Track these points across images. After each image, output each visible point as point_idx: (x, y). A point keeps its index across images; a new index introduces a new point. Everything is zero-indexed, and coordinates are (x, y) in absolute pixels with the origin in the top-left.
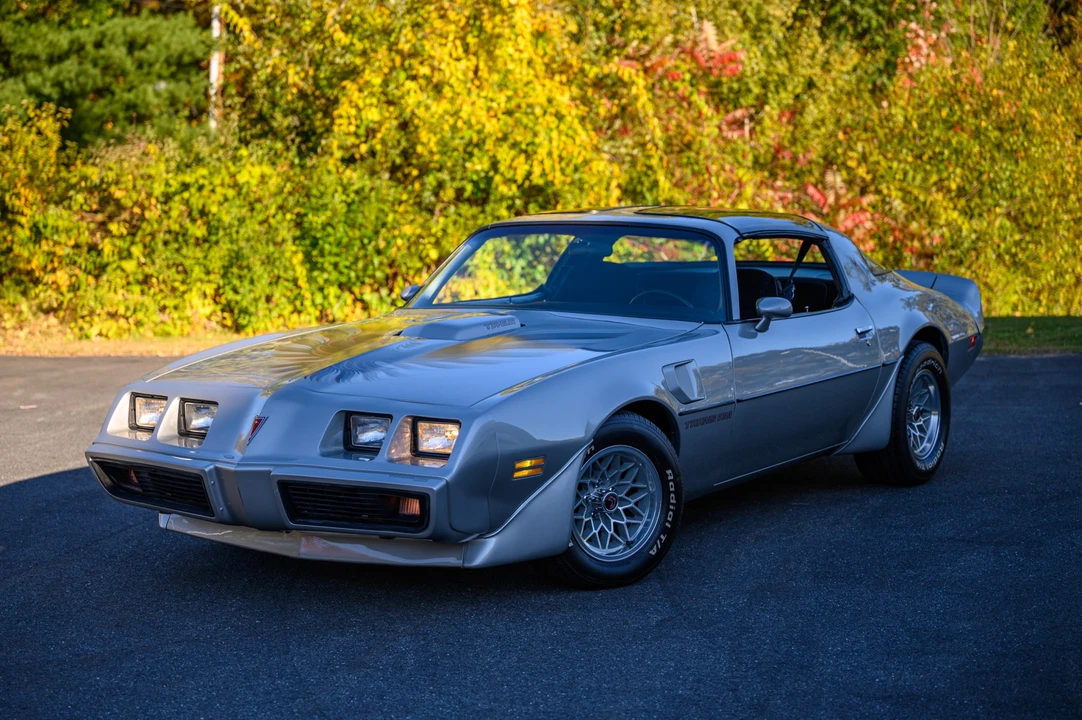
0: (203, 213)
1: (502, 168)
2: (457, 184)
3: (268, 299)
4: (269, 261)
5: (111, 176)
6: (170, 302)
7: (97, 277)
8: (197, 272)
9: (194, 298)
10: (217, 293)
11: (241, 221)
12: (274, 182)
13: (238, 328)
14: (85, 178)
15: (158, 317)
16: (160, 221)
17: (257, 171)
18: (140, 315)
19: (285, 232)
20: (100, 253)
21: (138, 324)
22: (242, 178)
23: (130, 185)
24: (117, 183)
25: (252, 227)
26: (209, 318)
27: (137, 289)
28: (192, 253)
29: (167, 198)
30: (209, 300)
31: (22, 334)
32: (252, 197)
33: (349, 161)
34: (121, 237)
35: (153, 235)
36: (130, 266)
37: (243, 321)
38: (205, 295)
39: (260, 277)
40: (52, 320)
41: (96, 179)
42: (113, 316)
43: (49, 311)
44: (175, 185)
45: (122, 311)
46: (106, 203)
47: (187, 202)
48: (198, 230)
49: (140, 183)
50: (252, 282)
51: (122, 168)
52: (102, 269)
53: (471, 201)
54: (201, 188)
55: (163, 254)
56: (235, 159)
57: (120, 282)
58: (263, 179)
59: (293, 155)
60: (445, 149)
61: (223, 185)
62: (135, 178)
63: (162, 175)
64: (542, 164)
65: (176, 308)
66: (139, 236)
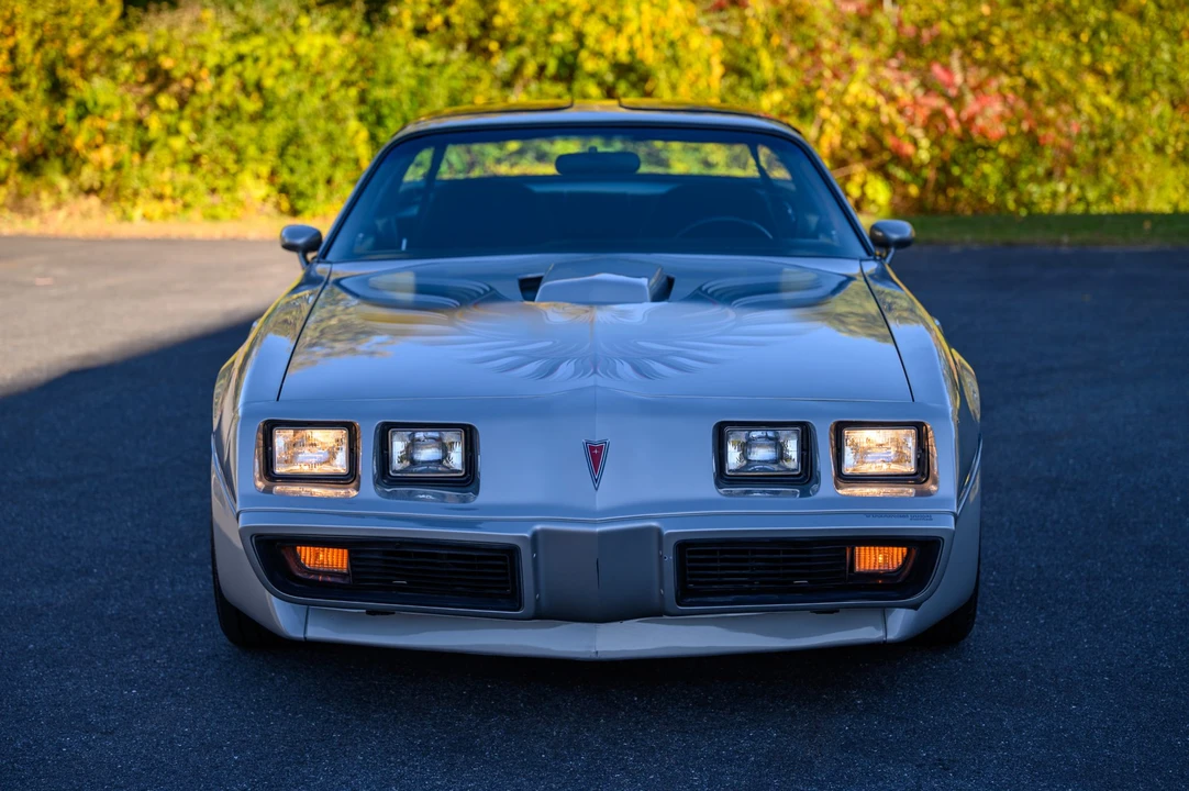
0: (259, 87)
1: (590, 42)
2: (540, 59)
3: (329, 181)
4: (329, 139)
5: (160, 45)
6: (222, 183)
7: (143, 155)
8: (252, 151)
9: (246, 179)
10: (273, 173)
11: (300, 95)
12: (337, 55)
13: (295, 212)
14: (133, 46)
15: (208, 199)
16: (211, 94)
17: (318, 41)
18: (189, 197)
19: (350, 111)
20: (147, 128)
21: (186, 206)
22: (302, 49)
23: (180, 55)
24: (166, 51)
25: (313, 102)
26: (264, 200)
27: (185, 168)
28: (245, 131)
29: (220, 71)
30: (263, 182)
31: (62, 214)
32: (313, 70)
33: (421, 32)
34: (170, 112)
35: (203, 109)
36: (178, 143)
37: (300, 204)
38: (258, 177)
39: (320, 158)
40: (94, 201)
41: (144, 48)
42: (160, 197)
43: (90, 191)
44: (230, 56)
45: (168, 191)
46: (159, 78)
47: (240, 75)
48: (251, 105)
49: (191, 54)
50: (310, 162)
51: (171, 36)
52: (145, 147)
53: (556, 78)
54: (256, 60)
55: (214, 132)
56: (296, 29)
57: (166, 158)
58: (326, 51)
59: (356, 23)
60: (526, 22)
61: (280, 55)
62: (186, 48)
63: (217, 48)
64: (630, 39)
65: (228, 189)
66: (188, 111)
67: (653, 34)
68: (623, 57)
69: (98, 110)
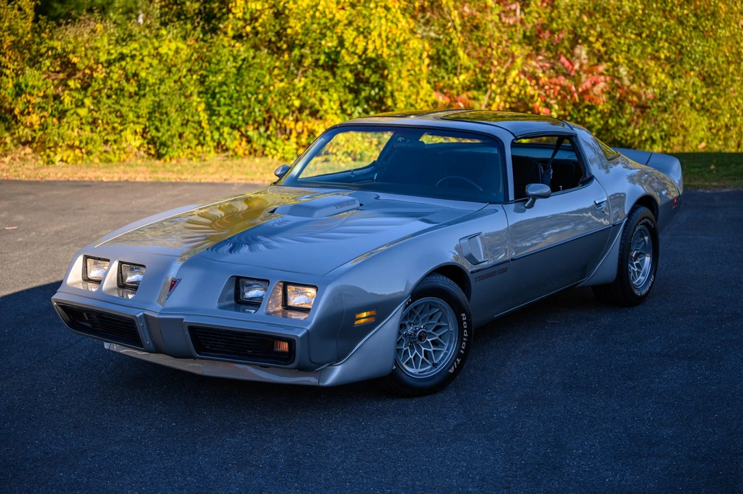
0: (135, 75)
1: (347, 44)
2: (315, 57)
3: (181, 136)
4: (181, 109)
5: (70, 47)
6: (111, 138)
7: (59, 119)
8: (131, 116)
9: (128, 134)
10: (145, 131)
11: (162, 81)
12: (185, 52)
13: (159, 156)
14: (51, 49)
15: (102, 148)
17: (173, 46)
18: (90, 147)
19: (193, 89)
20: (61, 102)
21: (89, 153)
22: (163, 50)
23: (83, 55)
24: (74, 52)
25: (169, 84)
26: (139, 149)
27: (88, 128)
28: (125, 101)
29: (109, 64)
30: (138, 136)
31: (7, 160)
32: (170, 63)
33: (238, 37)
34: (77, 89)
36: (83, 112)
37: (163, 151)
38: (136, 133)
39: (175, 121)
40: (28, 150)
41: (59, 50)
42: (71, 147)
43: (26, 143)
44: (115, 55)
45: (77, 143)
46: (68, 68)
47: (124, 68)
48: (131, 88)
49: (90, 52)
50: (169, 123)
51: (77, 42)
52: (62, 114)
53: (323, 67)
54: (133, 57)
55: (106, 104)
56: (158, 37)
57: (76, 123)
58: (177, 51)
59: (198, 33)
60: (307, 31)
61: (149, 55)
62: (86, 49)
63: (105, 47)
64: (374, 42)
65: (115, 141)
66: (90, 91)
67: (387, 38)
68: (370, 54)
69: (29, 90)
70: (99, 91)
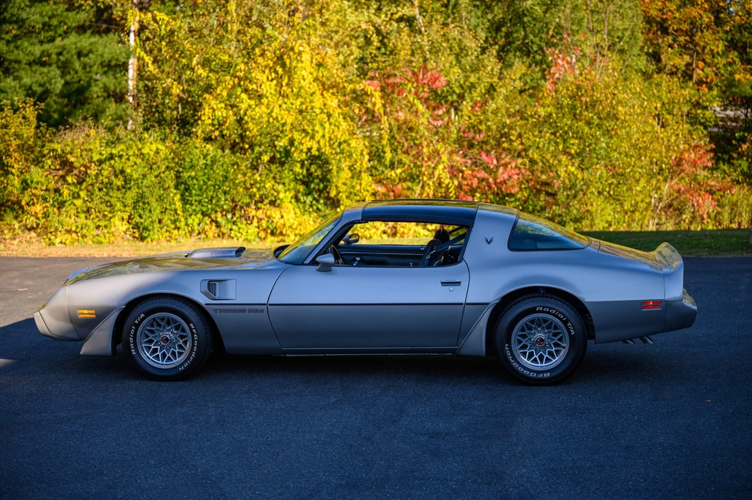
0: (122, 172)
1: (296, 144)
2: (270, 154)
3: (160, 221)
4: (160, 199)
5: (68, 149)
6: (102, 223)
7: (59, 209)
9: (116, 221)
10: (130, 218)
11: (144, 176)
12: (163, 153)
13: (142, 239)
14: (53, 150)
15: (95, 232)
16: (97, 177)
17: (154, 147)
18: (84, 231)
19: (170, 182)
20: (61, 195)
21: (84, 236)
22: (145, 151)
23: (79, 155)
24: (71, 153)
25: (151, 179)
26: (125, 233)
27: (83, 216)
28: (115, 194)
29: (101, 162)
30: (125, 222)
31: (15, 242)
32: (151, 161)
33: (208, 139)
34: (73, 184)
36: (78, 202)
37: (145, 234)
38: (123, 219)
39: (155, 209)
40: (33, 234)
41: (59, 151)
42: (69, 232)
43: (31, 229)
44: (105, 155)
45: (74, 229)
46: (66, 165)
47: (113, 166)
48: (119, 182)
49: (84, 153)
50: (150, 211)
51: (74, 145)
52: (61, 205)
54: (121, 157)
55: (98, 196)
56: (141, 139)
57: (73, 211)
58: (157, 152)
59: (175, 135)
61: (134, 155)
62: (82, 150)
63: (98, 149)
64: (318, 142)
65: (106, 227)
66: (84, 185)
67: (330, 139)
68: (314, 152)
69: (34, 185)
70: (92, 185)
